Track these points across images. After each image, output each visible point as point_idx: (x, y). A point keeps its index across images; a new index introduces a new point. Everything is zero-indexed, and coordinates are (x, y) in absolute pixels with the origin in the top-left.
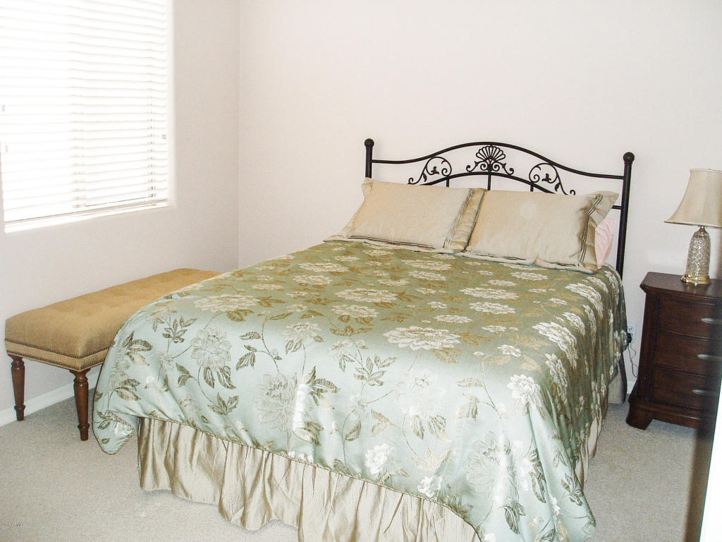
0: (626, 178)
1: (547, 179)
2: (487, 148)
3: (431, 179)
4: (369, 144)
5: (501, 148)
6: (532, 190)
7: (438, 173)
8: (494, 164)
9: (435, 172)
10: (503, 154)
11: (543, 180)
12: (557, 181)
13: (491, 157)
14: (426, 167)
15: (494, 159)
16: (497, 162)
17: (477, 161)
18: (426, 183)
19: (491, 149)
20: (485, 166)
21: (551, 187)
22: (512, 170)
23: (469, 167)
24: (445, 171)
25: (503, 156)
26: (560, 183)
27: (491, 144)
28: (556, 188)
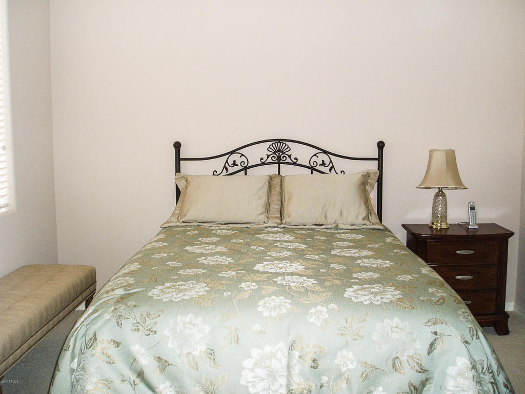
0: (380, 159)
1: (323, 164)
2: (276, 144)
3: (231, 170)
4: (177, 146)
5: (287, 143)
6: (312, 173)
7: (238, 165)
8: (282, 156)
9: (234, 164)
10: (288, 147)
11: (320, 165)
12: (331, 165)
13: (279, 150)
14: (227, 161)
15: (282, 152)
16: (284, 153)
17: (269, 154)
18: (227, 173)
19: (279, 144)
20: (275, 158)
21: (326, 170)
22: (296, 159)
23: (262, 159)
24: (243, 163)
25: (289, 149)
26: (333, 166)
27: (279, 141)
28: (330, 170)
